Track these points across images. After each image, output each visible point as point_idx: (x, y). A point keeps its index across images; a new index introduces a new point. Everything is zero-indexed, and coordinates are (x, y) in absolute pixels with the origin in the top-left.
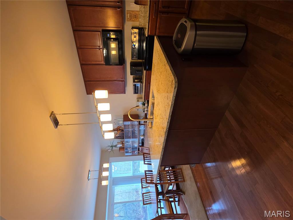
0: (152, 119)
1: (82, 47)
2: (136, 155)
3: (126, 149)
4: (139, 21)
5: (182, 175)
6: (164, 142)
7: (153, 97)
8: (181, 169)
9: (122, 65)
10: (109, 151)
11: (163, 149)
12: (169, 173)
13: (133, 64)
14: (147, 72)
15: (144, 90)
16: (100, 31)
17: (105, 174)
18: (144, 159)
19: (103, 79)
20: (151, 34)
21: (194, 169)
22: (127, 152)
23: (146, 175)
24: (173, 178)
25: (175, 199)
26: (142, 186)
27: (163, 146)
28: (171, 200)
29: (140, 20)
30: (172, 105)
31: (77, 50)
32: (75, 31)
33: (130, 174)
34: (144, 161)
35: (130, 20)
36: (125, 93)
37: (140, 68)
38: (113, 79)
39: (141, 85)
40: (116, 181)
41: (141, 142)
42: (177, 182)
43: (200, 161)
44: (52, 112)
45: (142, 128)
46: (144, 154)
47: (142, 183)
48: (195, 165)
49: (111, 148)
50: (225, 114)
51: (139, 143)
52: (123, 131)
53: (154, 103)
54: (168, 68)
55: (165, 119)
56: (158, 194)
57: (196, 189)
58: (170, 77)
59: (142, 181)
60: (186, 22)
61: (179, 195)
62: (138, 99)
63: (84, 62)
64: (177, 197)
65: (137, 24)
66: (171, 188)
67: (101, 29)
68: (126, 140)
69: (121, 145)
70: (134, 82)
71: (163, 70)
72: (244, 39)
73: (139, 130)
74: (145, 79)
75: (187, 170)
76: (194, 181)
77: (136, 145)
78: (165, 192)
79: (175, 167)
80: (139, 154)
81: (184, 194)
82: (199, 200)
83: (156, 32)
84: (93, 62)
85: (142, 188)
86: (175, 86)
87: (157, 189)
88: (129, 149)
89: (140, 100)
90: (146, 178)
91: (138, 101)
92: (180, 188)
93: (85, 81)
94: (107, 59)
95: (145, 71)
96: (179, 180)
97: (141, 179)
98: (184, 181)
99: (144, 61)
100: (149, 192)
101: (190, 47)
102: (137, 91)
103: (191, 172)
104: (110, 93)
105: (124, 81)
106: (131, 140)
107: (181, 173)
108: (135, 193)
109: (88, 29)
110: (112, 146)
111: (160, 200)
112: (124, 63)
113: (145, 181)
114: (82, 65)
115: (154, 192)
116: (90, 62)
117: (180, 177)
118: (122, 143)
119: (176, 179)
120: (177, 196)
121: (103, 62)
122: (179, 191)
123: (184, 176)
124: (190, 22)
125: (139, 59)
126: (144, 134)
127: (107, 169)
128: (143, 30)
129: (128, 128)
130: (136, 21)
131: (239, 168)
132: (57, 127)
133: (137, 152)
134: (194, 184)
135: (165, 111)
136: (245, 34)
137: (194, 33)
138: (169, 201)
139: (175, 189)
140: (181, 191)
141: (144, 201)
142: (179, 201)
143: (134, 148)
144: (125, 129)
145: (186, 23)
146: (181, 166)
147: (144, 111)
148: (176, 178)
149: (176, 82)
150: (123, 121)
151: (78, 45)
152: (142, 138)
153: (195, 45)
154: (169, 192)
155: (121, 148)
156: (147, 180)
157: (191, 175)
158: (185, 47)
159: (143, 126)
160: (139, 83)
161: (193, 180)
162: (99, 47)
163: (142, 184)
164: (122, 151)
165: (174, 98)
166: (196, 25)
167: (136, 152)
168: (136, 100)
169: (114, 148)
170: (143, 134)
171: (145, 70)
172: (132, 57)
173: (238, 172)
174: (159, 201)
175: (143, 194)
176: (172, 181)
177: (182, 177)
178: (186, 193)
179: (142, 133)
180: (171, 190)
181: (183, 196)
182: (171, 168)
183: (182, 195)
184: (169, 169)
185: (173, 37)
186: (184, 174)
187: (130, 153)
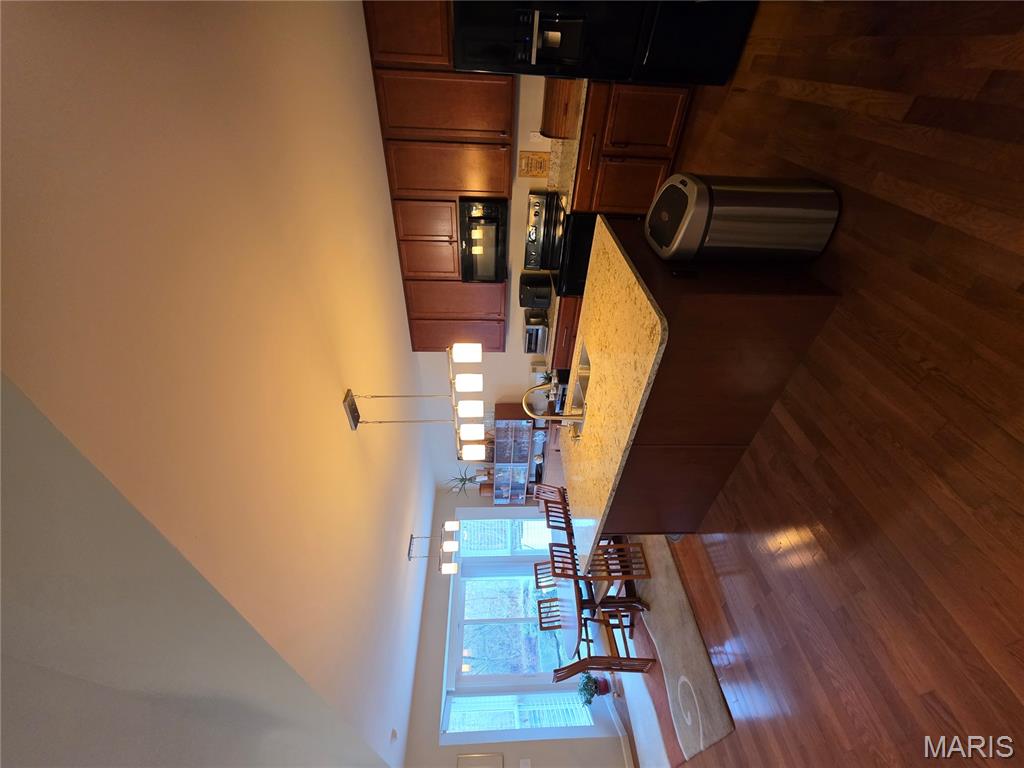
0: (582, 415)
1: (410, 238)
2: (522, 505)
3: (498, 488)
4: (547, 176)
5: (642, 560)
6: (617, 475)
7: (586, 362)
8: (641, 545)
9: (501, 282)
10: (454, 490)
11: (613, 490)
12: (607, 552)
13: (525, 280)
14: (563, 300)
15: (553, 343)
16: (455, 201)
17: (449, 546)
18: (548, 516)
19: (455, 316)
20: (579, 210)
21: (677, 546)
22: (498, 497)
23: (553, 556)
24: (619, 567)
25: (621, 621)
26: (537, 583)
27: (615, 484)
28: (612, 621)
29: (551, 173)
30: (649, 384)
31: (399, 244)
32: (396, 199)
33: (504, 552)
34: (548, 521)
35: (528, 173)
36: (504, 351)
37: (543, 290)
38: (473, 316)
39: (544, 332)
40: (470, 568)
41: (534, 472)
42: (628, 578)
43: (696, 526)
44: (349, 391)
45: (540, 437)
46: (547, 502)
47: (536, 575)
48: (683, 535)
49: (460, 486)
50: (773, 410)
51: (530, 475)
52: (493, 442)
53: (588, 377)
54: (640, 294)
55: (626, 418)
56: (582, 605)
57: (683, 596)
58: (645, 317)
59: (536, 570)
60: (683, 183)
61: (634, 612)
62: (535, 366)
63: (411, 274)
64: (627, 616)
65: (543, 183)
66: (613, 592)
67: (456, 196)
68: (498, 466)
69: (486, 478)
70: (528, 323)
71: (624, 299)
72: (833, 226)
73: (533, 443)
74: (556, 317)
75: (656, 548)
76: (677, 577)
77: (522, 480)
78: (598, 600)
79: (624, 541)
80: (528, 502)
81: (649, 610)
82: (691, 627)
83: (591, 202)
84: (432, 274)
85: (538, 587)
86: (663, 339)
87: (579, 591)
88: (504, 489)
89: (539, 368)
90: (554, 562)
91: (534, 370)
92: (635, 595)
93: (411, 320)
94: (468, 268)
95: (559, 298)
96: (635, 572)
97: (536, 565)
98: (649, 575)
99: (557, 272)
100: (556, 600)
101: (695, 244)
102: (533, 346)
103: (669, 553)
104: (486, 349)
105: (503, 322)
106: (510, 467)
107: (640, 555)
108: (507, 601)
109: (428, 194)
110: (463, 480)
111: (586, 620)
112: (507, 277)
113: (550, 570)
114: (406, 280)
115: (571, 601)
116: (426, 274)
117: (637, 566)
118: (489, 473)
119: (626, 569)
120: (629, 614)
121: (457, 274)
122: (633, 601)
123: (650, 563)
124: (696, 183)
125: (542, 267)
126: (543, 454)
127: (451, 536)
128: (558, 197)
129: (506, 437)
130: (541, 177)
131: (793, 550)
132: (356, 427)
133: (524, 496)
134: (678, 585)
135: (627, 396)
136: (835, 214)
137: (705, 210)
138: (608, 624)
139: (623, 594)
140: (639, 601)
141: (543, 621)
142: (632, 626)
143: (516, 487)
144: (497, 438)
145: (685, 186)
146: (641, 536)
147: (548, 397)
148: (627, 567)
149: (664, 330)
150: (496, 419)
151: (401, 234)
152: (539, 461)
153: (707, 239)
154: (607, 601)
155: (483, 486)
156: (554, 568)
157: (671, 560)
158: (680, 244)
159: (542, 432)
160: (540, 328)
161: (674, 573)
162: (451, 237)
163: (537, 579)
164: (486, 494)
165: (657, 367)
166: (711, 191)
167: (522, 496)
168: (529, 367)
169: (468, 485)
170: (540, 452)
171: (558, 295)
172: (527, 262)
173: (795, 561)
174: (583, 624)
175: (540, 603)
176: (613, 574)
177: (643, 566)
178: (654, 607)
179: (538, 451)
180: (613, 597)
181: (644, 615)
182: (612, 543)
183: (643, 610)
184: (609, 543)
185: (644, 217)
186: (648, 558)
187: (507, 498)
